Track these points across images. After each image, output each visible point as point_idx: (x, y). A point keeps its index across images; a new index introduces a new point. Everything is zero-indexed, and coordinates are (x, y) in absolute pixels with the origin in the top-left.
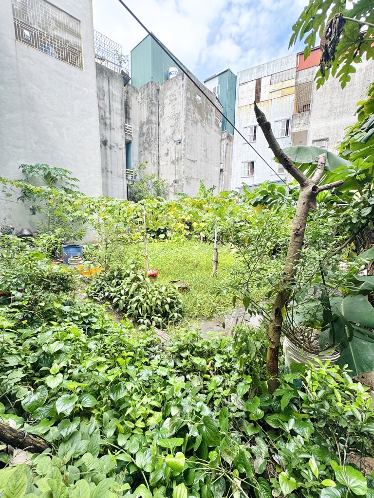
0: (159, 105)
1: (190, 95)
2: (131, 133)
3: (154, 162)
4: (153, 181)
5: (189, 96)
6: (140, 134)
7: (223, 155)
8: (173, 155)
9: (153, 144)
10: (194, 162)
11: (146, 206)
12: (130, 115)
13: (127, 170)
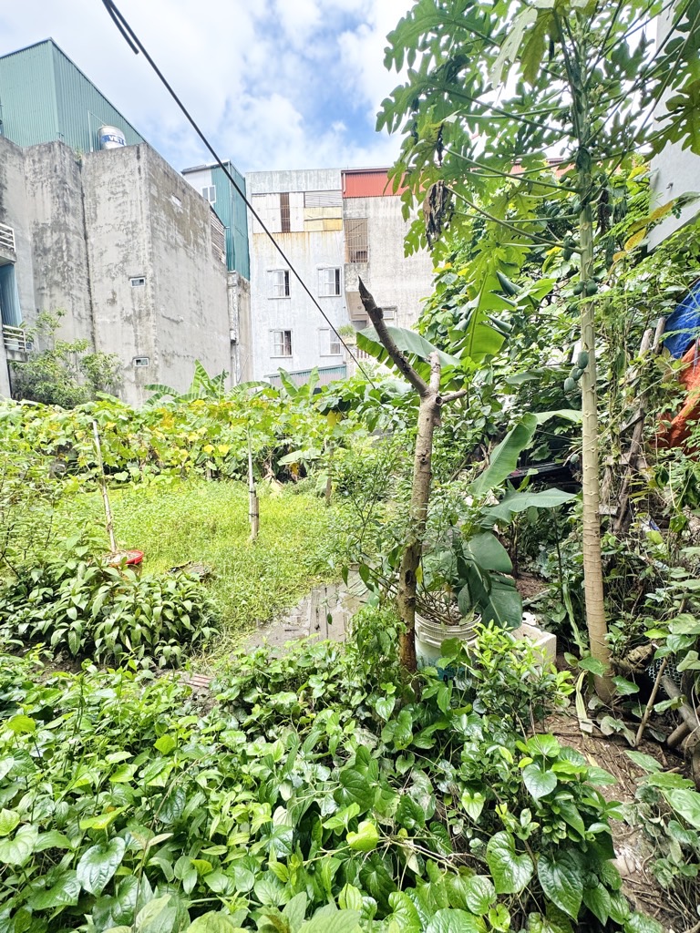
0: (83, 195)
1: (158, 191)
2: (12, 243)
3: (79, 315)
4: (82, 355)
5: (156, 194)
6: (36, 248)
7: (234, 314)
8: (129, 307)
9: (75, 277)
10: (177, 322)
11: (98, 417)
12: (4, 202)
13: (6, 327)
